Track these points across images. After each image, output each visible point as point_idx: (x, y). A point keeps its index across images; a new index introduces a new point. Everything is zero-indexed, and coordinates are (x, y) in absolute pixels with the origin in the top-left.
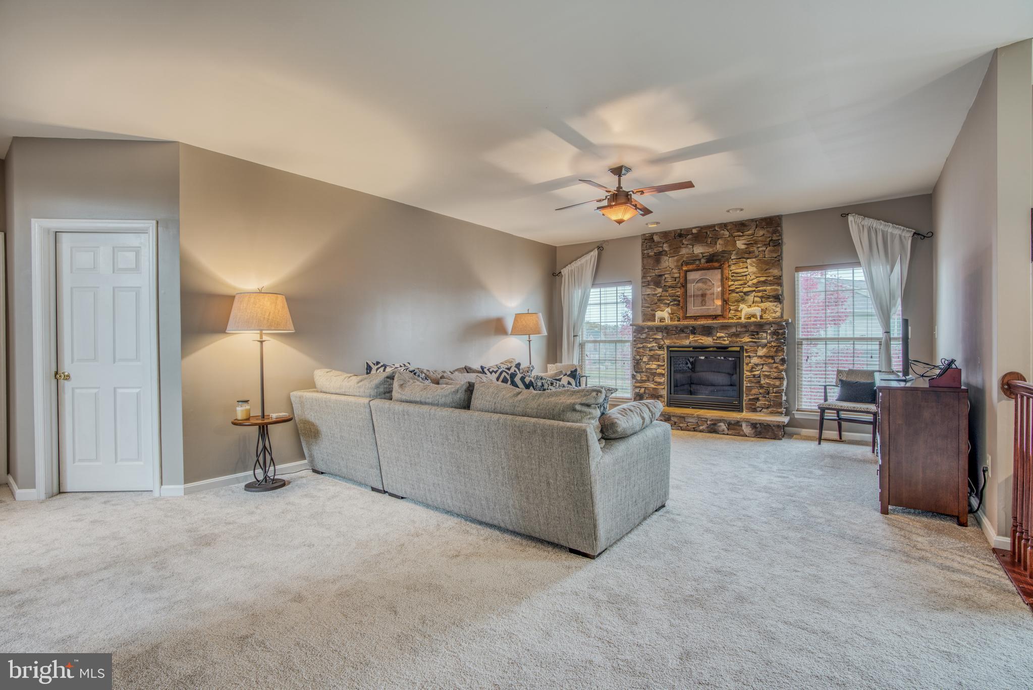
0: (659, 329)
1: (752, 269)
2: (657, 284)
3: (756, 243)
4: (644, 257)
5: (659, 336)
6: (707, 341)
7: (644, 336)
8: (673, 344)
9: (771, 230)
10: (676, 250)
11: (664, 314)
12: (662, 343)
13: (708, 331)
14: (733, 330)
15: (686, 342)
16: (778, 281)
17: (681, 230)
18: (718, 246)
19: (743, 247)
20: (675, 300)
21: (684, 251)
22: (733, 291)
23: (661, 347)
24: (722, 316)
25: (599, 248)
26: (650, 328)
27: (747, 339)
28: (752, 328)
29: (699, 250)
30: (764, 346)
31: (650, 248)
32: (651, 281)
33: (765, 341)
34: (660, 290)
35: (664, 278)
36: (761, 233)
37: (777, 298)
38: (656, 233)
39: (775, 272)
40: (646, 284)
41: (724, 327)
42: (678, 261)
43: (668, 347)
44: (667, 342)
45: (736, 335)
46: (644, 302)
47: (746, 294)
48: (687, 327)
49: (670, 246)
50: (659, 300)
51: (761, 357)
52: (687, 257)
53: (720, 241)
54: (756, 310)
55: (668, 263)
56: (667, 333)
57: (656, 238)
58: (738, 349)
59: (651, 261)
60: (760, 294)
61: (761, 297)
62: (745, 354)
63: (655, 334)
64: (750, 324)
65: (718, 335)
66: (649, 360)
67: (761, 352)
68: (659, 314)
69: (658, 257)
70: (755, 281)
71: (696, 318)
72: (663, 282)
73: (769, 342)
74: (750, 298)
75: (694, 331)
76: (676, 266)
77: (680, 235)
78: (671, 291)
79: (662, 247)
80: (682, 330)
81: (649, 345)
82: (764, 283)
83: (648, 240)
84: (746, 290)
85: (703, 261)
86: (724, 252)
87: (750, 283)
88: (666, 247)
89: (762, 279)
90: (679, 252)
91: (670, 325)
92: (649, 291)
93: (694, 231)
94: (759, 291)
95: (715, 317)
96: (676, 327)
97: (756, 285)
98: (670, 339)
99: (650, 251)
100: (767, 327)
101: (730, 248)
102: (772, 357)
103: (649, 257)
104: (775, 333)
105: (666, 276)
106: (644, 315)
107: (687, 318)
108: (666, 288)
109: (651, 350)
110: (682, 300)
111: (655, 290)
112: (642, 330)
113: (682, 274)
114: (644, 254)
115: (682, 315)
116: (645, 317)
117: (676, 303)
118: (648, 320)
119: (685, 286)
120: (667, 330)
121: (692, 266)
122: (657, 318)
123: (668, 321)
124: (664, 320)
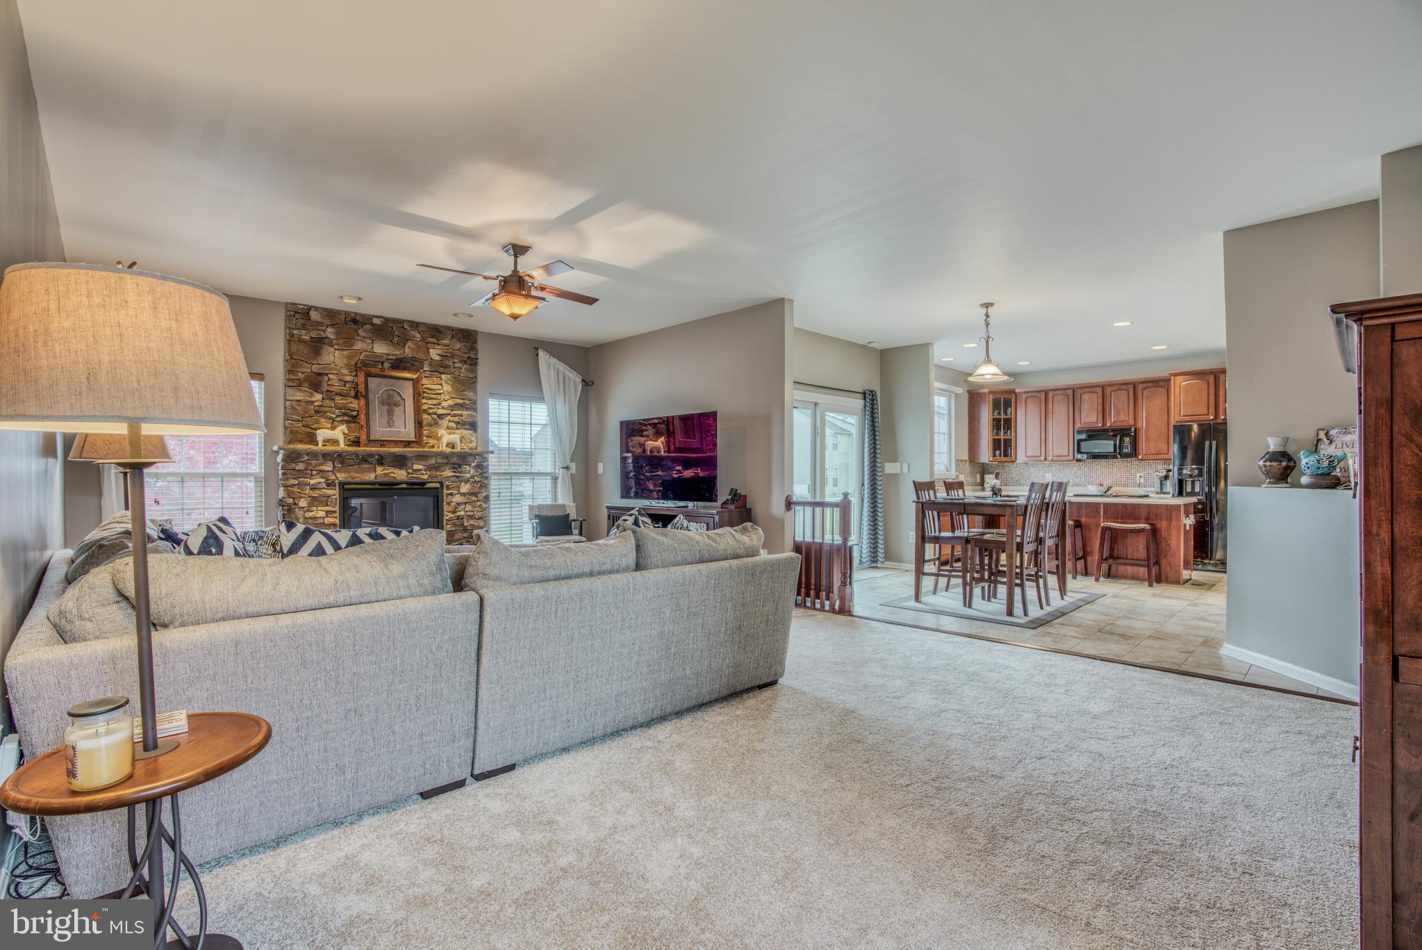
0: (326, 456)
1: (447, 388)
2: (316, 387)
3: (453, 356)
4: (291, 340)
5: (328, 467)
6: (400, 475)
7: (301, 466)
8: (350, 480)
9: (468, 345)
10: (348, 341)
11: (333, 435)
12: (333, 477)
13: (400, 461)
14: (433, 461)
15: (371, 477)
16: (472, 406)
17: (356, 314)
18: (407, 350)
19: (438, 358)
20: (344, 414)
21: (359, 346)
22: (425, 411)
23: (330, 485)
24: (419, 442)
26: (313, 455)
27: (448, 473)
28: (455, 460)
29: (381, 348)
30: (467, 481)
31: (304, 327)
32: (305, 380)
33: (468, 475)
34: (318, 397)
35: (326, 378)
36: (458, 346)
37: (473, 426)
38: (316, 308)
39: (470, 395)
40: (293, 381)
41: (421, 457)
42: (349, 357)
43: (342, 485)
44: (341, 476)
45: (437, 467)
46: (289, 411)
47: (440, 416)
48: (371, 455)
49: (336, 333)
50: (317, 412)
51: (463, 494)
52: (366, 356)
53: (409, 344)
54: (455, 437)
55: (333, 357)
56: (342, 463)
57: (314, 316)
58: (438, 485)
59: (304, 349)
60: (456, 419)
61: (457, 423)
62: (445, 491)
63: (322, 464)
64: (452, 454)
65: (415, 467)
66: (311, 504)
67: (465, 488)
68: (323, 434)
69: (317, 345)
70: (451, 402)
71: (383, 443)
72: (325, 384)
73: (473, 477)
74: (445, 422)
75: (381, 461)
76: (347, 365)
77: (355, 321)
78: (339, 400)
79: (324, 331)
80: (365, 459)
81: (312, 482)
82: (461, 406)
83: (299, 315)
84: (441, 411)
85: (387, 365)
86: (414, 359)
87: (445, 404)
88: (330, 333)
89: (460, 401)
90: (352, 345)
91: (346, 452)
92: (299, 396)
93: (376, 321)
94: (455, 415)
95: (408, 444)
96: (355, 454)
97: (452, 408)
98: (345, 472)
99: (304, 332)
100: (470, 459)
101: (421, 356)
102: (475, 494)
103: (300, 341)
104: (479, 466)
105: (331, 376)
106: (292, 432)
107: (370, 442)
108: (329, 395)
109: (313, 488)
110: (363, 416)
111: (311, 395)
112: (291, 457)
113: (361, 378)
114: (292, 335)
115: (364, 437)
116: (293, 436)
117: (353, 419)
118: (301, 442)
119: (366, 397)
120: (340, 459)
121: (373, 370)
122: (320, 439)
123: (342, 445)
124: (336, 442)
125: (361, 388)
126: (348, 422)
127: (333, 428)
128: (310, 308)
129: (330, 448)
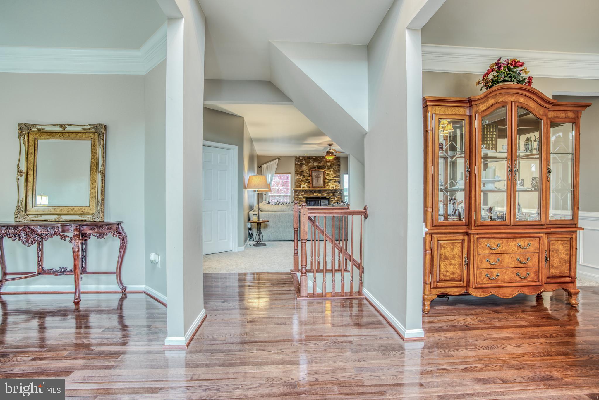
0: (303, 191)
1: (332, 172)
2: (301, 174)
3: (333, 164)
4: (296, 164)
5: (303, 193)
6: (320, 195)
7: (297, 193)
8: (308, 196)
9: (338, 161)
10: (308, 163)
11: (304, 186)
13: (320, 192)
14: (328, 192)
15: (313, 196)
16: (339, 177)
17: (309, 156)
18: (322, 164)
19: (329, 165)
20: (307, 181)
21: (310, 164)
22: (326, 179)
23: (304, 197)
24: (324, 187)
25: (278, 159)
26: (300, 191)
27: (332, 195)
28: (333, 191)
29: (315, 164)
30: (337, 197)
31: (298, 161)
32: (299, 173)
33: (337, 195)
34: (302, 177)
36: (335, 161)
37: (339, 182)
38: (301, 156)
39: (338, 174)
40: (296, 174)
41: (325, 191)
42: (308, 167)
43: (306, 197)
44: (306, 195)
45: (329, 193)
46: (296, 181)
47: (330, 180)
48: (313, 190)
50: (301, 180)
51: (336, 200)
52: (312, 166)
53: (322, 162)
54: (334, 186)
55: (305, 167)
56: (306, 192)
57: (301, 158)
58: (329, 198)
59: (299, 166)
60: (334, 181)
61: (335, 182)
62: (331, 199)
64: (333, 190)
65: (323, 193)
66: (299, 202)
67: (336, 199)
68: (302, 186)
69: (301, 165)
70: (333, 176)
71: (315, 187)
72: (303, 174)
73: (338, 196)
74: (331, 182)
75: (315, 192)
76: (308, 169)
77: (309, 158)
78: (306, 177)
80: (311, 191)
81: (300, 197)
82: (336, 177)
83: (297, 158)
84: (330, 179)
85: (317, 168)
86: (323, 166)
87: (331, 177)
88: (304, 162)
89: (335, 176)
92: (298, 177)
93: (314, 158)
94: (334, 180)
95: (322, 187)
96: (309, 190)
97: (333, 178)
100: (338, 191)
101: (325, 165)
102: (339, 200)
103: (298, 164)
104: (340, 193)
105: (304, 172)
106: (296, 185)
107: (313, 187)
108: (304, 176)
109: (300, 198)
110: (311, 181)
111: (300, 177)
112: (296, 191)
113: (311, 172)
114: (296, 163)
115: (311, 186)
116: (296, 186)
117: (309, 182)
118: (298, 188)
119: (312, 176)
120: (306, 191)
121: (313, 170)
122: (302, 187)
123: (306, 188)
124: (305, 187)
125: (311, 174)
126: (308, 183)
127: (305, 184)
128: (300, 157)
129: (304, 189)
